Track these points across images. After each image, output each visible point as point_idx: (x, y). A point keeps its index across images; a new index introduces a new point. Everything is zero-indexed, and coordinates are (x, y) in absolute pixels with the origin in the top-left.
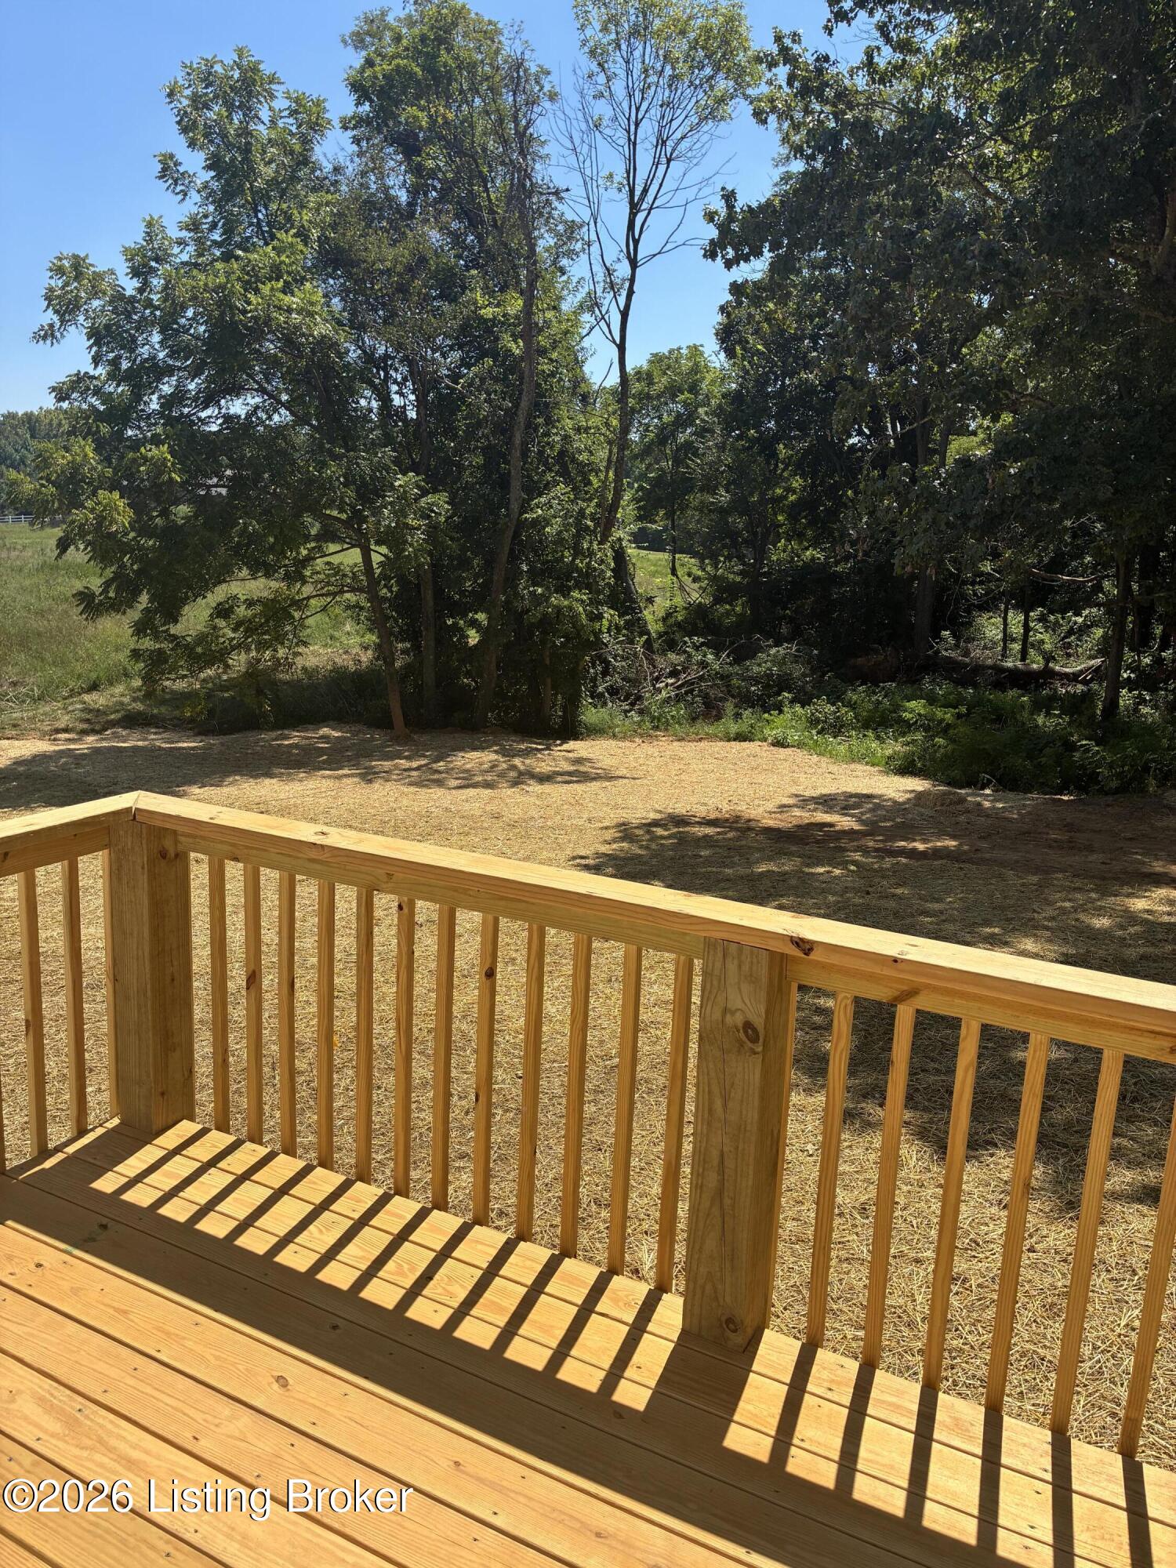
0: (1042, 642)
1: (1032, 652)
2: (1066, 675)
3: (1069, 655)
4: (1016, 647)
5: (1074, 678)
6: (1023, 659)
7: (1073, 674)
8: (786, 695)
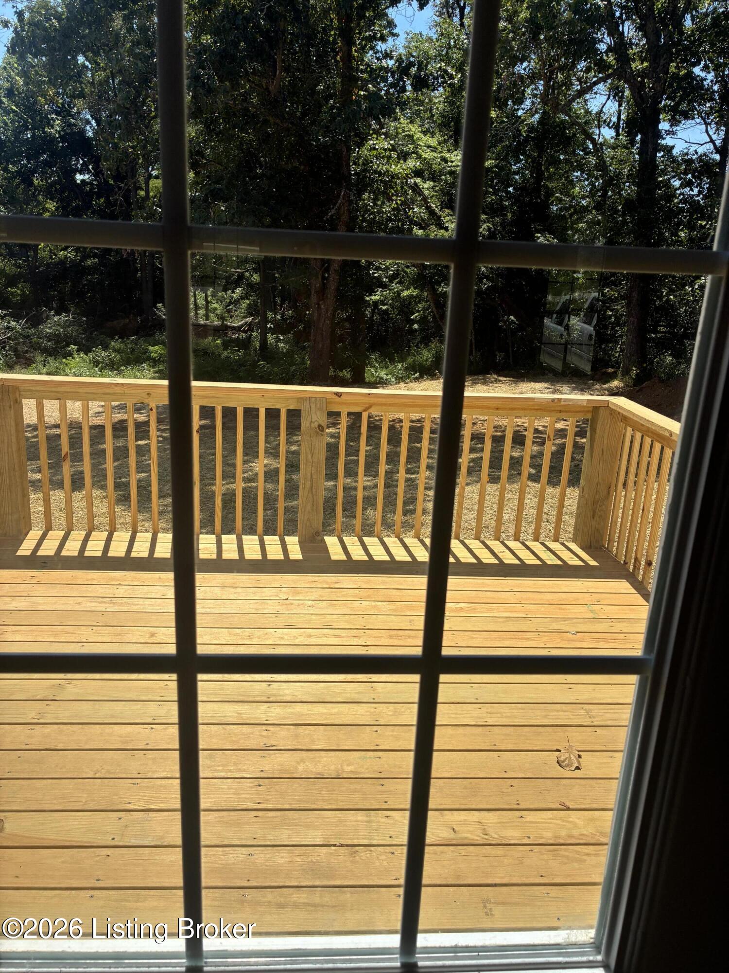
0: (216, 309)
1: (211, 315)
2: (234, 327)
3: (231, 317)
4: (202, 312)
5: (238, 329)
6: (207, 319)
7: (238, 327)
8: (73, 347)
